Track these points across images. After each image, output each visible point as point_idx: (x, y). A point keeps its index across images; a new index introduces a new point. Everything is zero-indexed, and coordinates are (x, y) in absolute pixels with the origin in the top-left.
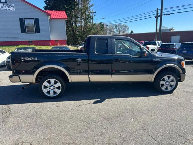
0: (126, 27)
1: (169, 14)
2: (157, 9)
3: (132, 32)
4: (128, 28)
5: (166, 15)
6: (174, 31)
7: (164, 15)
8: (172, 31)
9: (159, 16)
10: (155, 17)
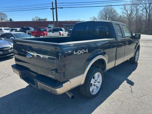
0: (4, 15)
1: (62, 8)
2: (52, 2)
3: (11, 20)
4: (6, 16)
5: (60, 8)
6: (48, 21)
7: (59, 8)
8: (46, 21)
9: (55, 8)
10: (51, 9)
